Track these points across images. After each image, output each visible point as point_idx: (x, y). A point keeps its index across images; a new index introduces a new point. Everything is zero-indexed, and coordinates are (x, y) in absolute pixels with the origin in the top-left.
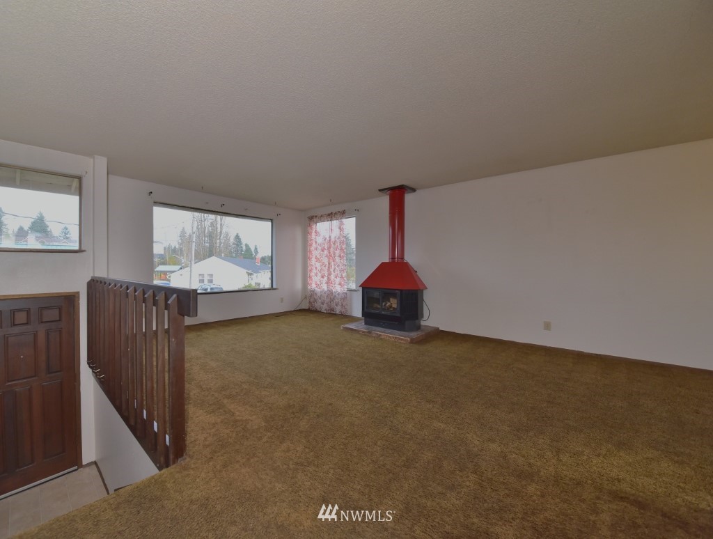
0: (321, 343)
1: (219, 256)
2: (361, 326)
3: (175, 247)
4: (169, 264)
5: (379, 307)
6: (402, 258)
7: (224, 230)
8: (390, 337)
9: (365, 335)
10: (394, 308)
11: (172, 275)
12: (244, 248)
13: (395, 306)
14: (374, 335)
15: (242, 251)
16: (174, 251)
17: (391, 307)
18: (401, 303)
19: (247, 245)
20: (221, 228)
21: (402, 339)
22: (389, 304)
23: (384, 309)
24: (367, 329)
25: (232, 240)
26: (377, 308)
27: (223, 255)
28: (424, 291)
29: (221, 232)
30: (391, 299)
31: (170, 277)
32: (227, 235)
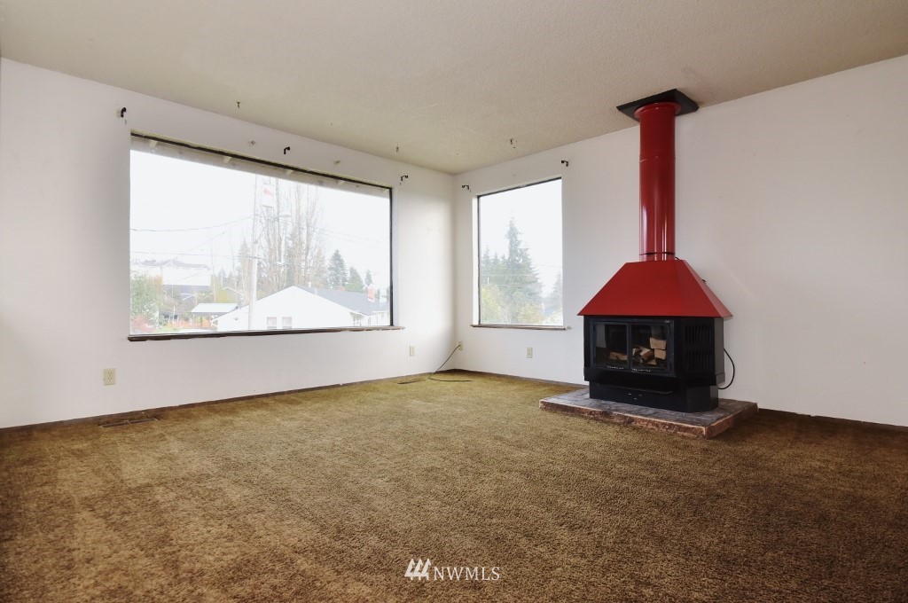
0: (501, 439)
1: (303, 285)
2: (583, 401)
3: (231, 275)
4: (217, 302)
5: (625, 358)
6: (671, 253)
7: (313, 243)
8: (653, 423)
9: (596, 419)
10: (658, 360)
11: (219, 319)
12: (349, 276)
13: (661, 355)
14: (616, 420)
15: (344, 280)
16: (228, 281)
17: (651, 357)
18: (677, 349)
19: (353, 271)
20: (308, 240)
21: (686, 429)
22: (645, 351)
23: (636, 364)
24: (599, 407)
25: (327, 263)
26: (619, 362)
27: (310, 284)
28: (725, 323)
29: (308, 248)
30: (652, 340)
31: (216, 322)
32: (319, 253)
